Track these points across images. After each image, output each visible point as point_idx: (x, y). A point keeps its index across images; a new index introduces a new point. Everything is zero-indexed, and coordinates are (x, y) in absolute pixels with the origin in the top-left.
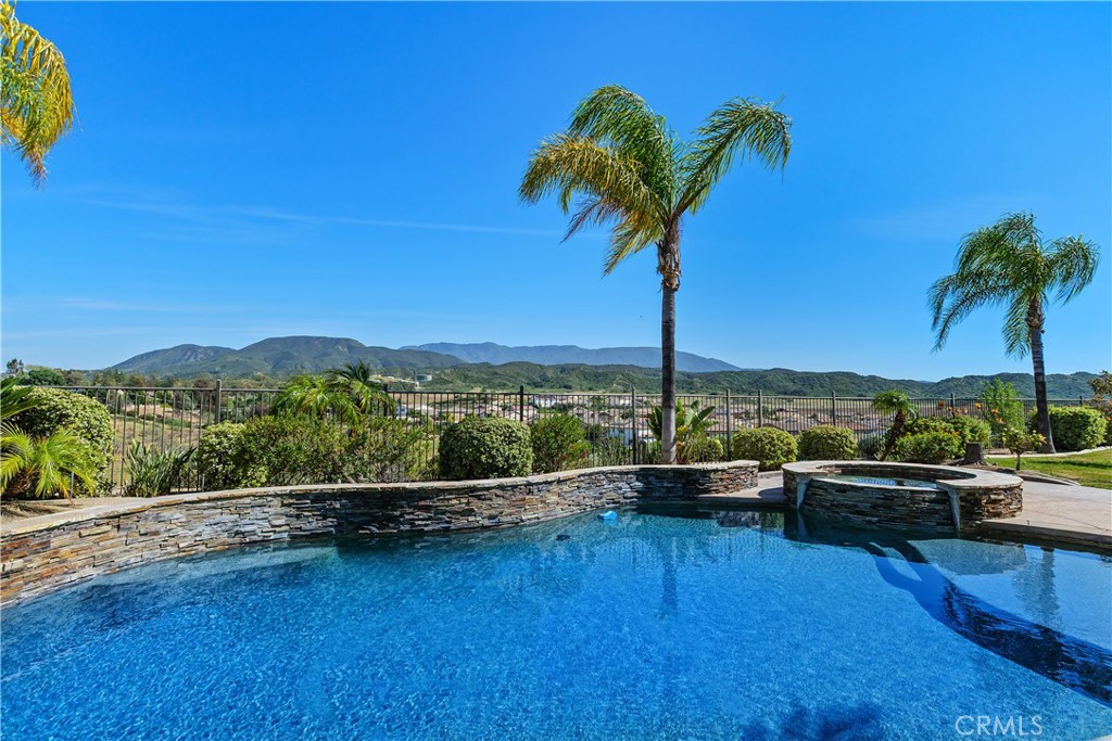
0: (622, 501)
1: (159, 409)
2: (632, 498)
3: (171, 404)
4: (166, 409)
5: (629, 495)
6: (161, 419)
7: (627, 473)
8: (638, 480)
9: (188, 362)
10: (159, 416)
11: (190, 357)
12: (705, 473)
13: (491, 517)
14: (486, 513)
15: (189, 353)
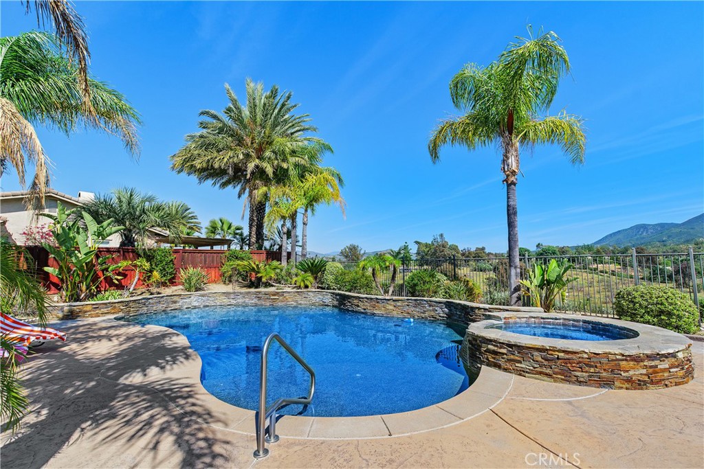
0: (438, 317)
1: (612, 267)
2: (443, 317)
3: (620, 264)
4: (617, 267)
5: (442, 315)
6: (613, 273)
7: (440, 303)
8: (446, 307)
9: (642, 236)
10: (612, 271)
11: (642, 233)
12: (473, 309)
13: (365, 309)
14: (363, 307)
15: (642, 230)
